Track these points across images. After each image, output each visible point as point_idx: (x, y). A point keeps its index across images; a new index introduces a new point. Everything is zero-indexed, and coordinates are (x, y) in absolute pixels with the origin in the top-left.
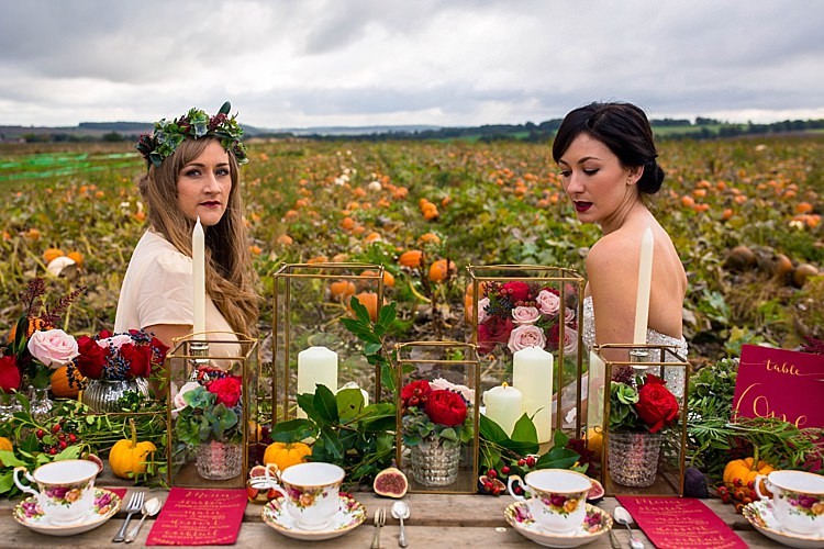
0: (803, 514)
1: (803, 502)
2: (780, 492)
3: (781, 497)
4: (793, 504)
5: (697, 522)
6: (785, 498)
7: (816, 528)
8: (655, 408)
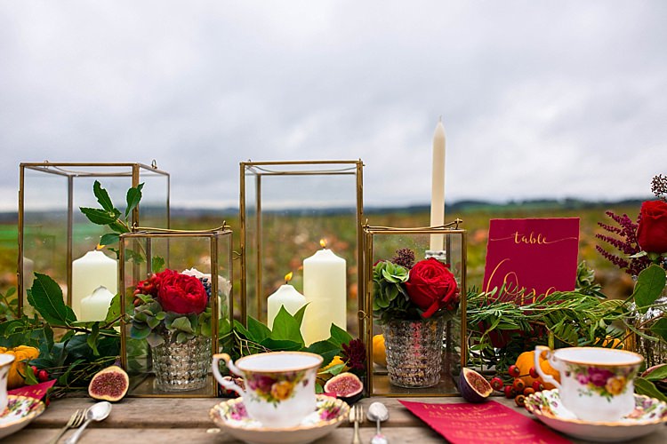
0: (596, 394)
1: (595, 377)
2: (567, 368)
3: (568, 374)
4: (582, 382)
5: (505, 427)
6: (572, 375)
7: (614, 413)
8: (427, 286)
